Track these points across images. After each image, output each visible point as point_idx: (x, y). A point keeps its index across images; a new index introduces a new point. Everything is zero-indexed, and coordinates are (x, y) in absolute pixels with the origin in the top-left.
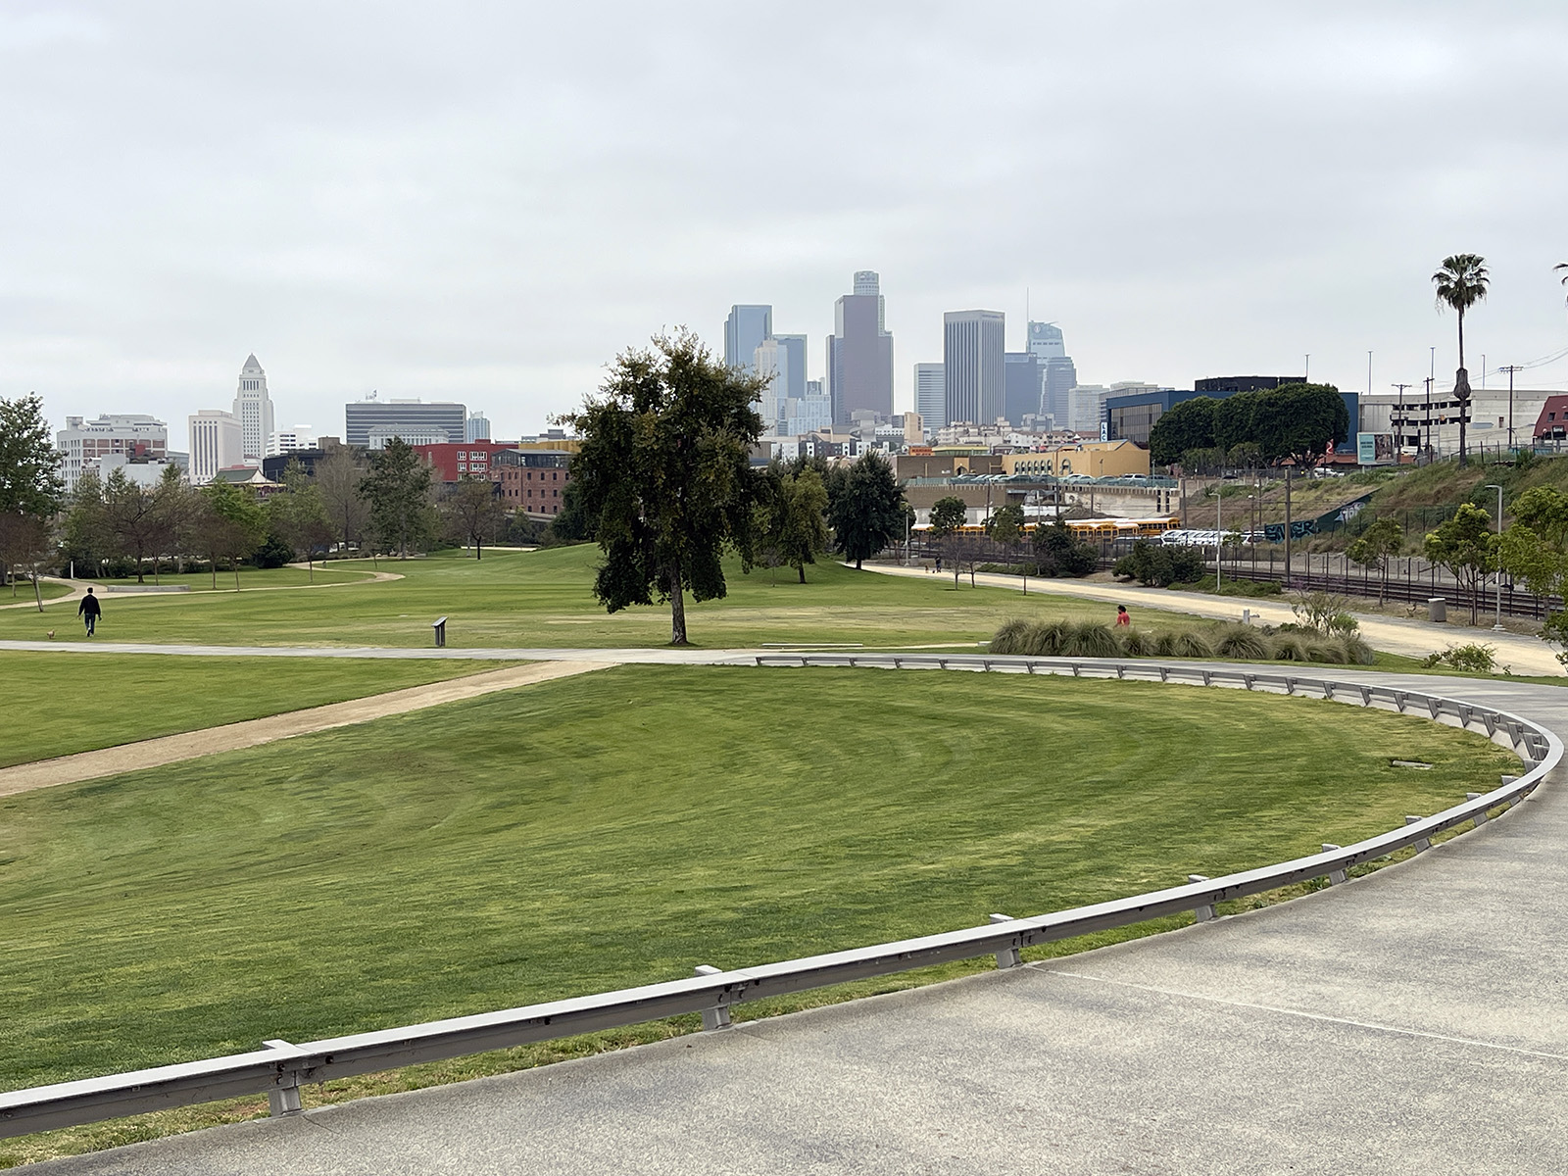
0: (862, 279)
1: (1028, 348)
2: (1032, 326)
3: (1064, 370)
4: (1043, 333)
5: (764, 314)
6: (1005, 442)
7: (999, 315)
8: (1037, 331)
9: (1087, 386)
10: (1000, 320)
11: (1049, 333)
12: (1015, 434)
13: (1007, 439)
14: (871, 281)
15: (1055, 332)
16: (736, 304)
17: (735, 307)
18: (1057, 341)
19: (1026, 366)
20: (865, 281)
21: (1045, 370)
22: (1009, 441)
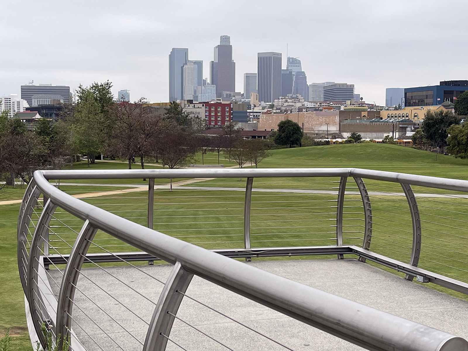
0: (224, 39)
1: (288, 68)
2: (289, 59)
3: (302, 76)
4: (293, 62)
5: (185, 52)
6: (302, 105)
7: (280, 54)
8: (291, 61)
9: (316, 83)
10: (280, 56)
11: (296, 62)
12: (306, 102)
13: (303, 104)
14: (227, 39)
15: (298, 62)
16: (174, 48)
17: (173, 49)
18: (299, 65)
19: (288, 75)
20: (225, 39)
21: (294, 77)
22: (304, 105)
